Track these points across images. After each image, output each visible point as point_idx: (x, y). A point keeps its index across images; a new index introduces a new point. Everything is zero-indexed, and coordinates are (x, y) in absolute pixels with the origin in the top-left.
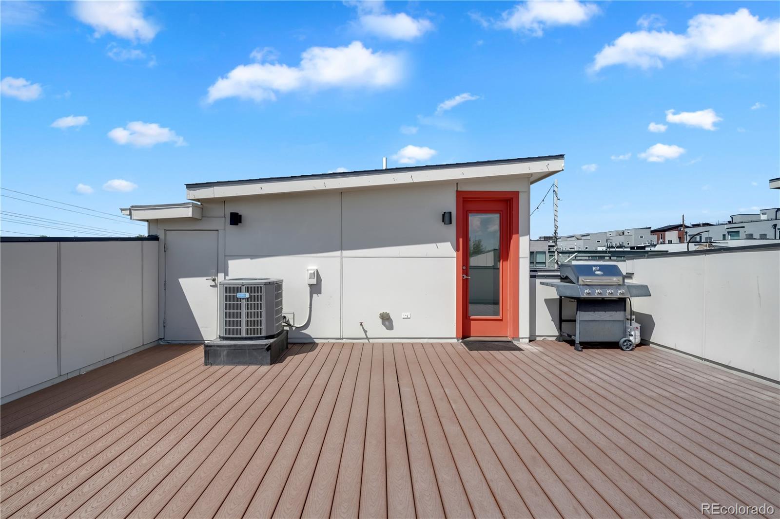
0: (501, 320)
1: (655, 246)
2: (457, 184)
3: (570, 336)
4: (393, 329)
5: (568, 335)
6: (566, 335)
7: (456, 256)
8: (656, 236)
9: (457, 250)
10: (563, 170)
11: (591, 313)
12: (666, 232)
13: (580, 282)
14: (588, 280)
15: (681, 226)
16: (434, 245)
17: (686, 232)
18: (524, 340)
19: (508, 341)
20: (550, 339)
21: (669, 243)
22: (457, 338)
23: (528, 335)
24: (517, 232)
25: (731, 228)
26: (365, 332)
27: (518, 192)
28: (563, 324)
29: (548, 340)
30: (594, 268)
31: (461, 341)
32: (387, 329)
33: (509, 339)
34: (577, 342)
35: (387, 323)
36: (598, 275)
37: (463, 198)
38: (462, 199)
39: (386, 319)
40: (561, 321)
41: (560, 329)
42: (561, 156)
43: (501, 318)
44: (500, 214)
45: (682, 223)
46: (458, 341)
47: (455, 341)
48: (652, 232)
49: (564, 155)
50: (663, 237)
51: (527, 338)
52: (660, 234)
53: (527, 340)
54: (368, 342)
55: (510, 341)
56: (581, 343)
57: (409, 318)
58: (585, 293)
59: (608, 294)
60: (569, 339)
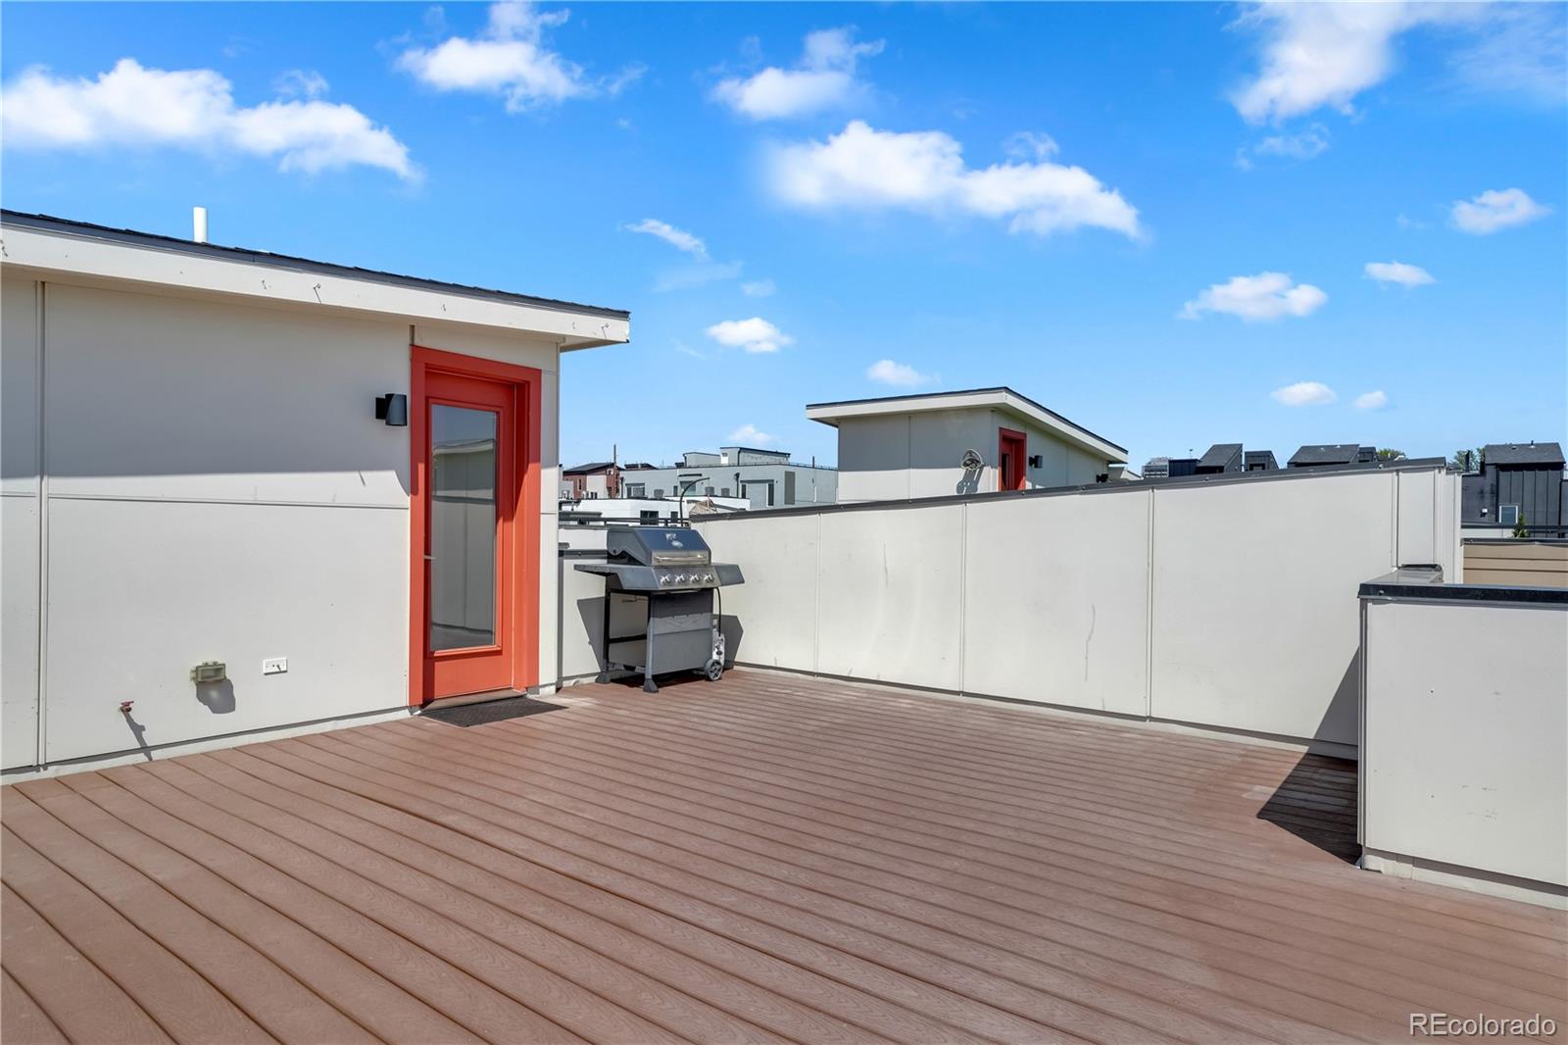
0: (499, 653)
1: (578, 502)
2: (413, 327)
3: (632, 669)
4: (232, 709)
5: (625, 666)
6: (623, 668)
7: (409, 505)
8: (572, 483)
9: (414, 491)
10: (628, 342)
11: (669, 619)
12: (588, 477)
13: (654, 563)
14: (661, 557)
15: (612, 465)
16: (355, 475)
17: (622, 479)
18: (547, 689)
19: (517, 697)
20: (585, 681)
21: (592, 498)
22: (411, 708)
23: (554, 680)
24: (538, 460)
25: (685, 475)
26: (138, 730)
27: (540, 371)
28: (612, 647)
29: (583, 685)
30: (668, 536)
31: (419, 712)
32: (214, 711)
33: (520, 692)
34: (649, 676)
35: (214, 694)
36: (676, 549)
37: (427, 366)
38: (424, 369)
39: (213, 684)
40: (606, 642)
41: (605, 656)
42: (624, 315)
43: (499, 649)
44: (498, 413)
45: (613, 461)
46: (412, 713)
47: (405, 714)
48: (566, 473)
49: (628, 313)
50: (582, 486)
51: (551, 685)
52: (578, 477)
53: (553, 688)
54: (146, 759)
55: (521, 696)
56: (656, 678)
57: (286, 672)
58: (662, 582)
59: (678, 582)
60: (629, 673)
